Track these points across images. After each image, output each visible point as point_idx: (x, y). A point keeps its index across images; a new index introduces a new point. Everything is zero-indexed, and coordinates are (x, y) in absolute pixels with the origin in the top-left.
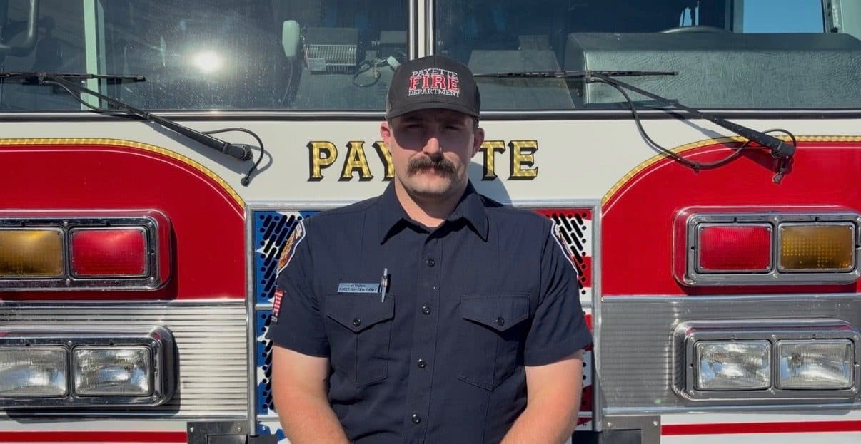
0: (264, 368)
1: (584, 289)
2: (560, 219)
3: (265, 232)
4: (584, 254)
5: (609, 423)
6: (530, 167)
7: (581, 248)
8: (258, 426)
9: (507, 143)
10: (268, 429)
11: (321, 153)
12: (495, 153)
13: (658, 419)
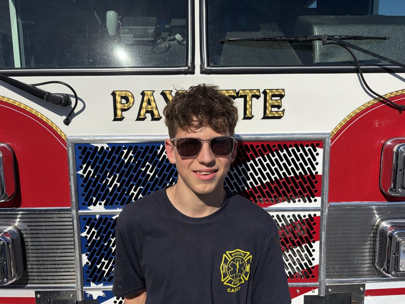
0: (87, 255)
1: (316, 198)
2: (300, 148)
3: (83, 159)
4: (317, 173)
5: (329, 290)
6: (279, 109)
7: (314, 169)
8: (84, 294)
9: (261, 91)
10: (91, 296)
11: (122, 100)
12: (253, 98)
13: (364, 286)
